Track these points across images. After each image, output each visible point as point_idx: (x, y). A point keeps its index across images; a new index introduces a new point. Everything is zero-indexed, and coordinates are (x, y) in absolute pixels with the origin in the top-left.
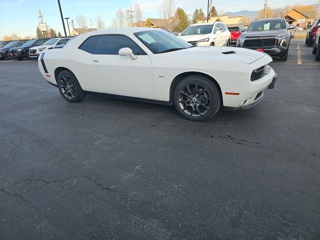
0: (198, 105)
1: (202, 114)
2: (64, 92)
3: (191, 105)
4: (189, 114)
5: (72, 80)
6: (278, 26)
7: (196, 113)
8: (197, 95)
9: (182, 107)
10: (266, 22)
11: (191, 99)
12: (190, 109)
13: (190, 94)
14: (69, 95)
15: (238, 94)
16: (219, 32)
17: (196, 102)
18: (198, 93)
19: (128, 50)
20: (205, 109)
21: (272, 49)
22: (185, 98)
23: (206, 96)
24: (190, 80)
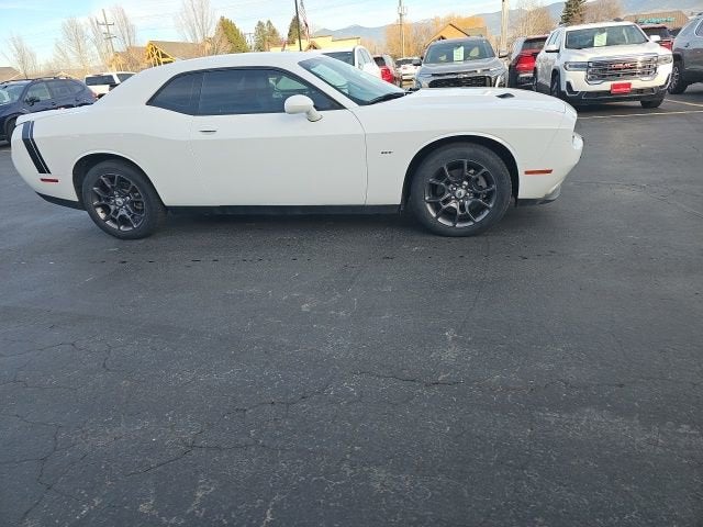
0: (467, 203)
1: (478, 220)
2: (102, 216)
3: (454, 205)
4: (450, 224)
5: (133, 184)
6: (475, 52)
7: (465, 219)
8: (465, 183)
9: (432, 213)
10: (457, 45)
11: (453, 193)
12: (450, 214)
13: (448, 183)
14: (123, 221)
15: (550, 171)
17: (465, 197)
18: (468, 179)
20: (484, 208)
22: (434, 189)
23: (482, 183)
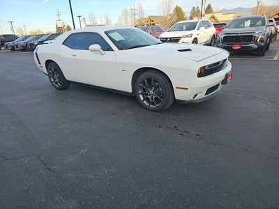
0: (154, 97)
1: (157, 105)
2: (52, 80)
3: (149, 97)
4: (148, 104)
6: (259, 23)
7: (153, 104)
8: (153, 88)
9: (142, 99)
10: (247, 19)
11: (149, 92)
12: (147, 99)
13: (147, 87)
14: (57, 83)
15: (187, 89)
16: (202, 28)
17: (153, 94)
18: (154, 86)
19: (97, 47)
20: (160, 101)
21: (250, 45)
22: (144, 90)
23: (160, 89)
24: (147, 74)
